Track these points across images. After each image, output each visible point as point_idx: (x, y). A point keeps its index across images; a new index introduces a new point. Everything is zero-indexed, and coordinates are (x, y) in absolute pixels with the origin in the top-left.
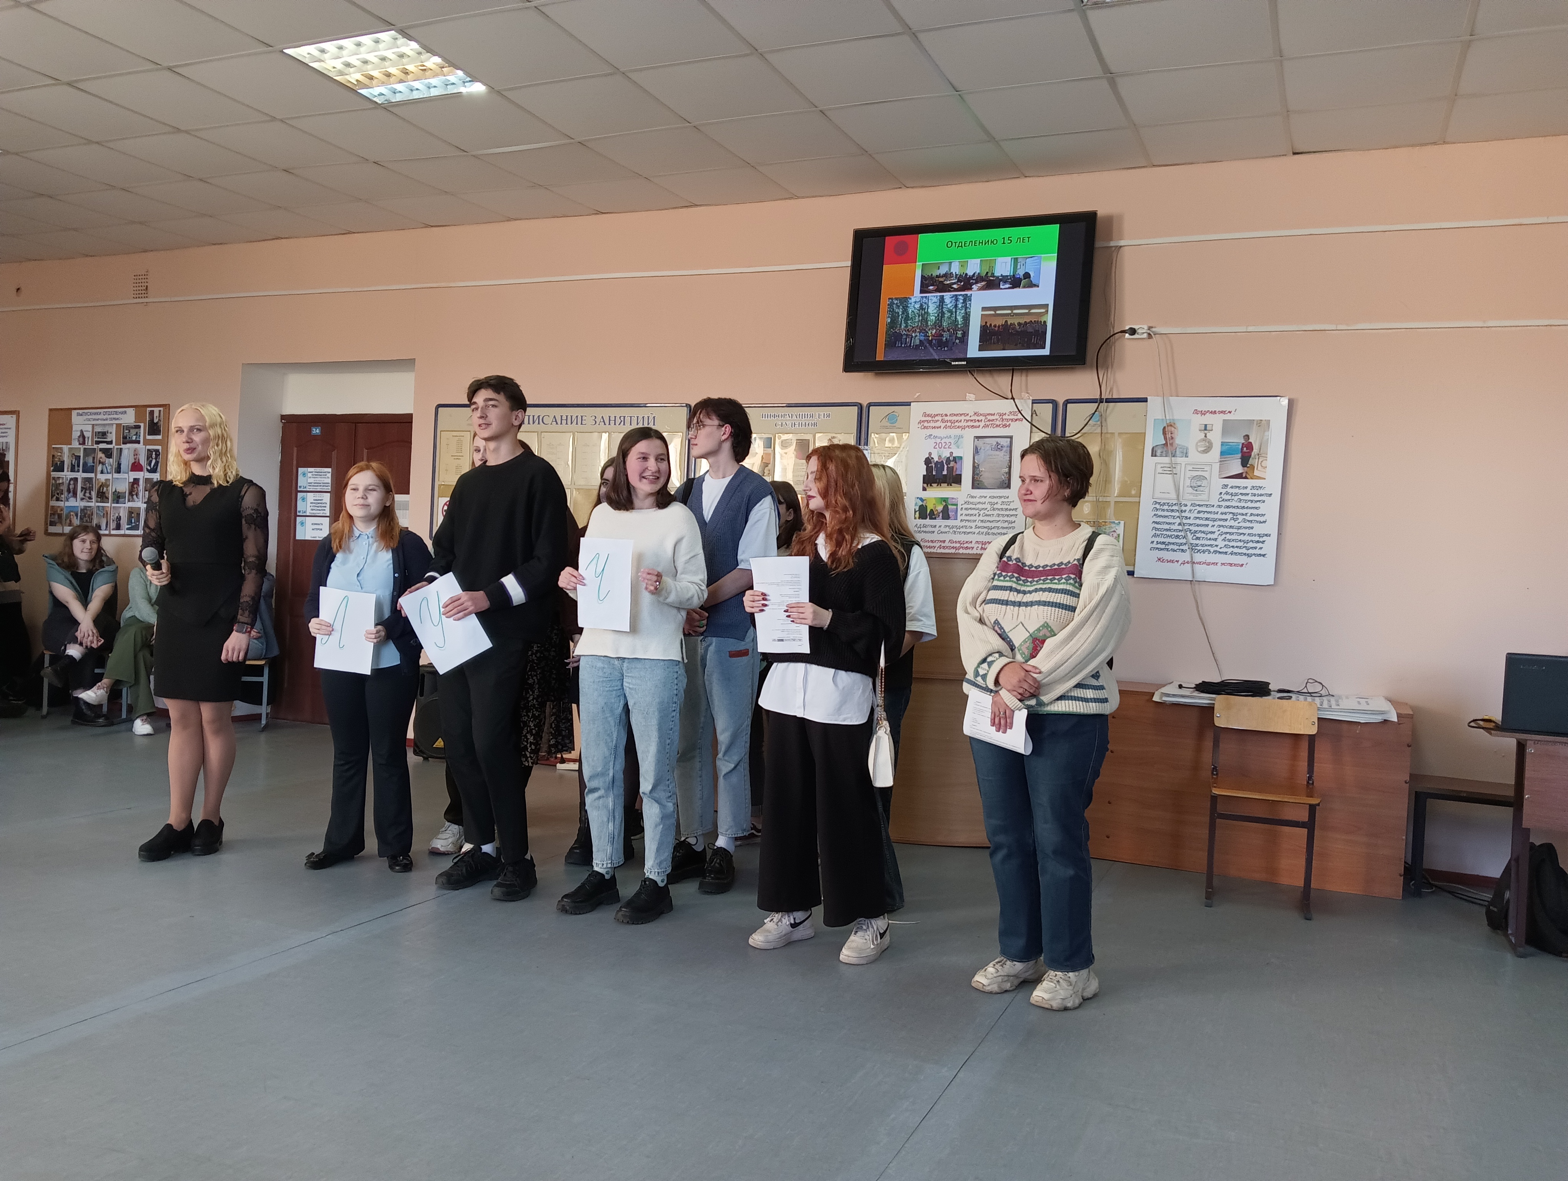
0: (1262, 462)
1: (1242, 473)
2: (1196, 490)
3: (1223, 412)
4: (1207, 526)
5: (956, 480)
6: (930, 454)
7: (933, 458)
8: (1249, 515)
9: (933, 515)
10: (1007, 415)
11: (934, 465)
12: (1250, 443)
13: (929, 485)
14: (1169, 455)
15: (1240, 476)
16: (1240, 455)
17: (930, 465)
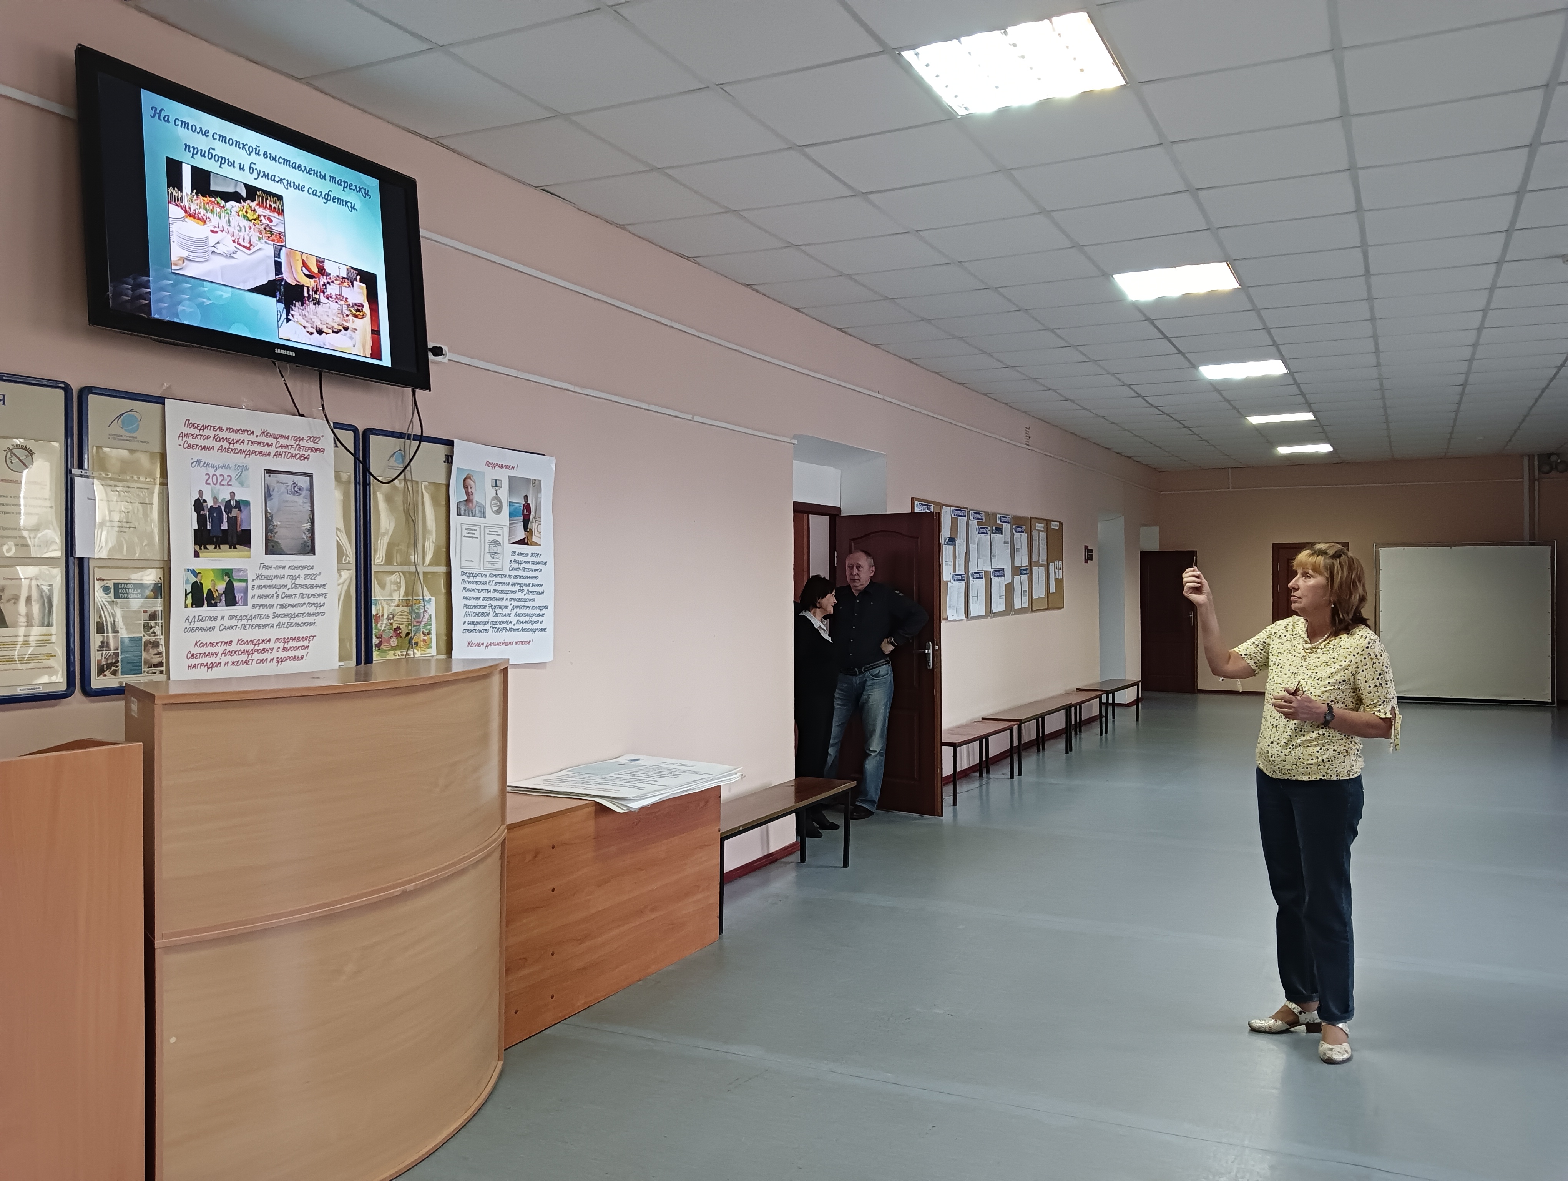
0: (538, 525)
1: (524, 539)
2: (493, 558)
3: (507, 467)
4: (502, 599)
5: (243, 539)
6: (201, 493)
7: (205, 501)
8: (531, 585)
9: (212, 601)
10: (305, 441)
11: (208, 513)
12: (529, 504)
13: (202, 547)
14: (471, 514)
15: (522, 542)
16: (522, 518)
17: (201, 513)
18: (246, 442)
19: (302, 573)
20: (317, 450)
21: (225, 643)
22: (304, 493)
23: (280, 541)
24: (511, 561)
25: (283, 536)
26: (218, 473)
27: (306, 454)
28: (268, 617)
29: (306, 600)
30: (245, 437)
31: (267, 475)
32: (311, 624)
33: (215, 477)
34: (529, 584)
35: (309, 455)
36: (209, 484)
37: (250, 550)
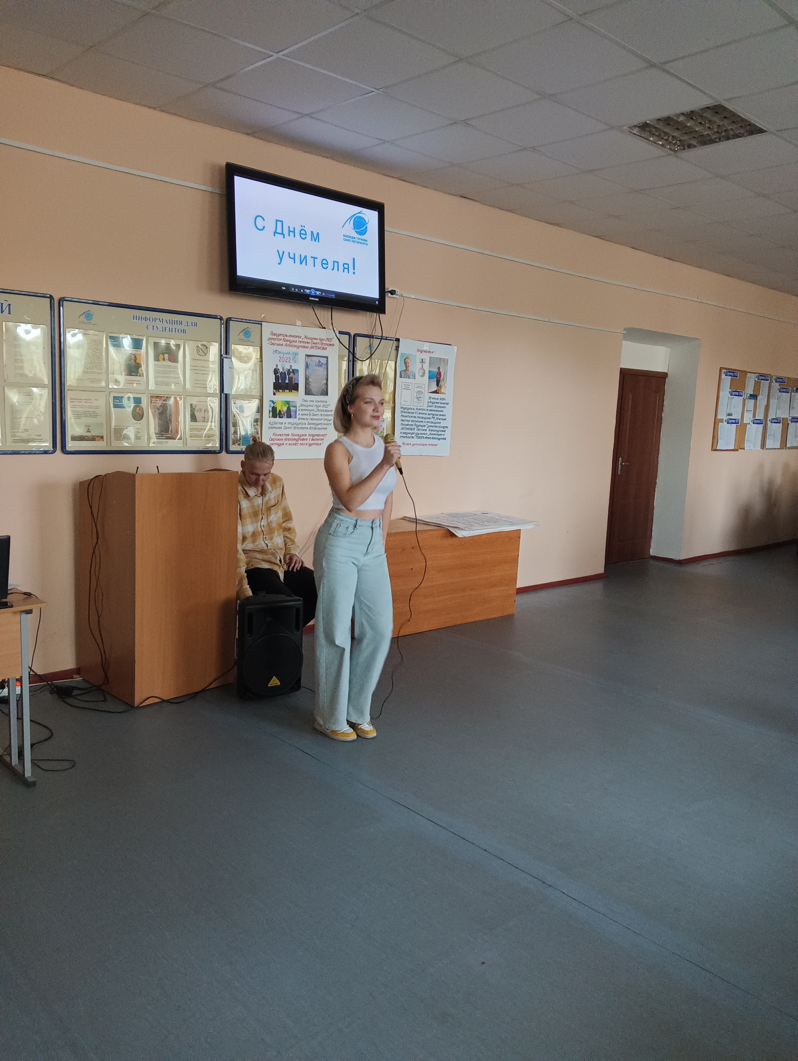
0: (445, 384)
1: (437, 390)
2: (419, 400)
3: (429, 352)
4: (422, 422)
5: (295, 387)
6: (277, 365)
7: (279, 369)
8: (439, 415)
9: (280, 415)
10: (325, 341)
11: (280, 375)
12: (440, 372)
13: (277, 390)
14: (407, 377)
15: (436, 392)
16: (436, 379)
17: (277, 375)
18: (298, 342)
19: (322, 404)
20: (330, 345)
21: (286, 435)
22: (323, 366)
23: (312, 389)
24: (428, 402)
25: (314, 387)
26: (285, 356)
27: (325, 347)
28: (305, 424)
29: (323, 417)
30: (297, 339)
31: (307, 357)
32: (325, 429)
33: (283, 358)
34: (438, 415)
35: (326, 348)
36: (281, 361)
37: (298, 393)
